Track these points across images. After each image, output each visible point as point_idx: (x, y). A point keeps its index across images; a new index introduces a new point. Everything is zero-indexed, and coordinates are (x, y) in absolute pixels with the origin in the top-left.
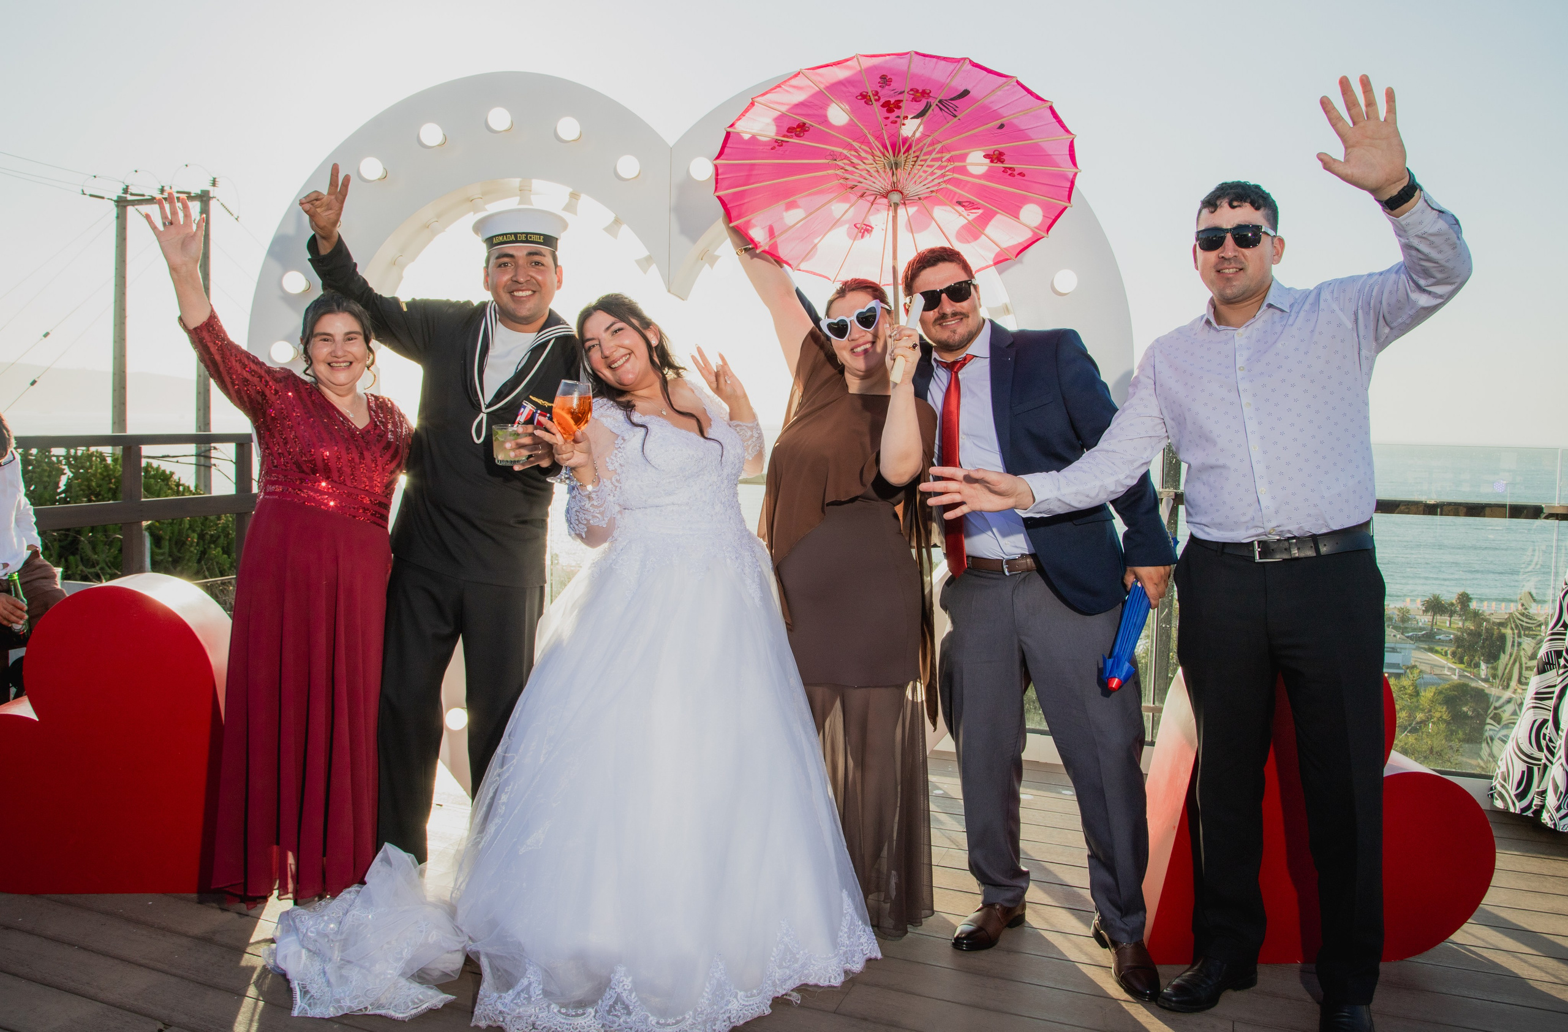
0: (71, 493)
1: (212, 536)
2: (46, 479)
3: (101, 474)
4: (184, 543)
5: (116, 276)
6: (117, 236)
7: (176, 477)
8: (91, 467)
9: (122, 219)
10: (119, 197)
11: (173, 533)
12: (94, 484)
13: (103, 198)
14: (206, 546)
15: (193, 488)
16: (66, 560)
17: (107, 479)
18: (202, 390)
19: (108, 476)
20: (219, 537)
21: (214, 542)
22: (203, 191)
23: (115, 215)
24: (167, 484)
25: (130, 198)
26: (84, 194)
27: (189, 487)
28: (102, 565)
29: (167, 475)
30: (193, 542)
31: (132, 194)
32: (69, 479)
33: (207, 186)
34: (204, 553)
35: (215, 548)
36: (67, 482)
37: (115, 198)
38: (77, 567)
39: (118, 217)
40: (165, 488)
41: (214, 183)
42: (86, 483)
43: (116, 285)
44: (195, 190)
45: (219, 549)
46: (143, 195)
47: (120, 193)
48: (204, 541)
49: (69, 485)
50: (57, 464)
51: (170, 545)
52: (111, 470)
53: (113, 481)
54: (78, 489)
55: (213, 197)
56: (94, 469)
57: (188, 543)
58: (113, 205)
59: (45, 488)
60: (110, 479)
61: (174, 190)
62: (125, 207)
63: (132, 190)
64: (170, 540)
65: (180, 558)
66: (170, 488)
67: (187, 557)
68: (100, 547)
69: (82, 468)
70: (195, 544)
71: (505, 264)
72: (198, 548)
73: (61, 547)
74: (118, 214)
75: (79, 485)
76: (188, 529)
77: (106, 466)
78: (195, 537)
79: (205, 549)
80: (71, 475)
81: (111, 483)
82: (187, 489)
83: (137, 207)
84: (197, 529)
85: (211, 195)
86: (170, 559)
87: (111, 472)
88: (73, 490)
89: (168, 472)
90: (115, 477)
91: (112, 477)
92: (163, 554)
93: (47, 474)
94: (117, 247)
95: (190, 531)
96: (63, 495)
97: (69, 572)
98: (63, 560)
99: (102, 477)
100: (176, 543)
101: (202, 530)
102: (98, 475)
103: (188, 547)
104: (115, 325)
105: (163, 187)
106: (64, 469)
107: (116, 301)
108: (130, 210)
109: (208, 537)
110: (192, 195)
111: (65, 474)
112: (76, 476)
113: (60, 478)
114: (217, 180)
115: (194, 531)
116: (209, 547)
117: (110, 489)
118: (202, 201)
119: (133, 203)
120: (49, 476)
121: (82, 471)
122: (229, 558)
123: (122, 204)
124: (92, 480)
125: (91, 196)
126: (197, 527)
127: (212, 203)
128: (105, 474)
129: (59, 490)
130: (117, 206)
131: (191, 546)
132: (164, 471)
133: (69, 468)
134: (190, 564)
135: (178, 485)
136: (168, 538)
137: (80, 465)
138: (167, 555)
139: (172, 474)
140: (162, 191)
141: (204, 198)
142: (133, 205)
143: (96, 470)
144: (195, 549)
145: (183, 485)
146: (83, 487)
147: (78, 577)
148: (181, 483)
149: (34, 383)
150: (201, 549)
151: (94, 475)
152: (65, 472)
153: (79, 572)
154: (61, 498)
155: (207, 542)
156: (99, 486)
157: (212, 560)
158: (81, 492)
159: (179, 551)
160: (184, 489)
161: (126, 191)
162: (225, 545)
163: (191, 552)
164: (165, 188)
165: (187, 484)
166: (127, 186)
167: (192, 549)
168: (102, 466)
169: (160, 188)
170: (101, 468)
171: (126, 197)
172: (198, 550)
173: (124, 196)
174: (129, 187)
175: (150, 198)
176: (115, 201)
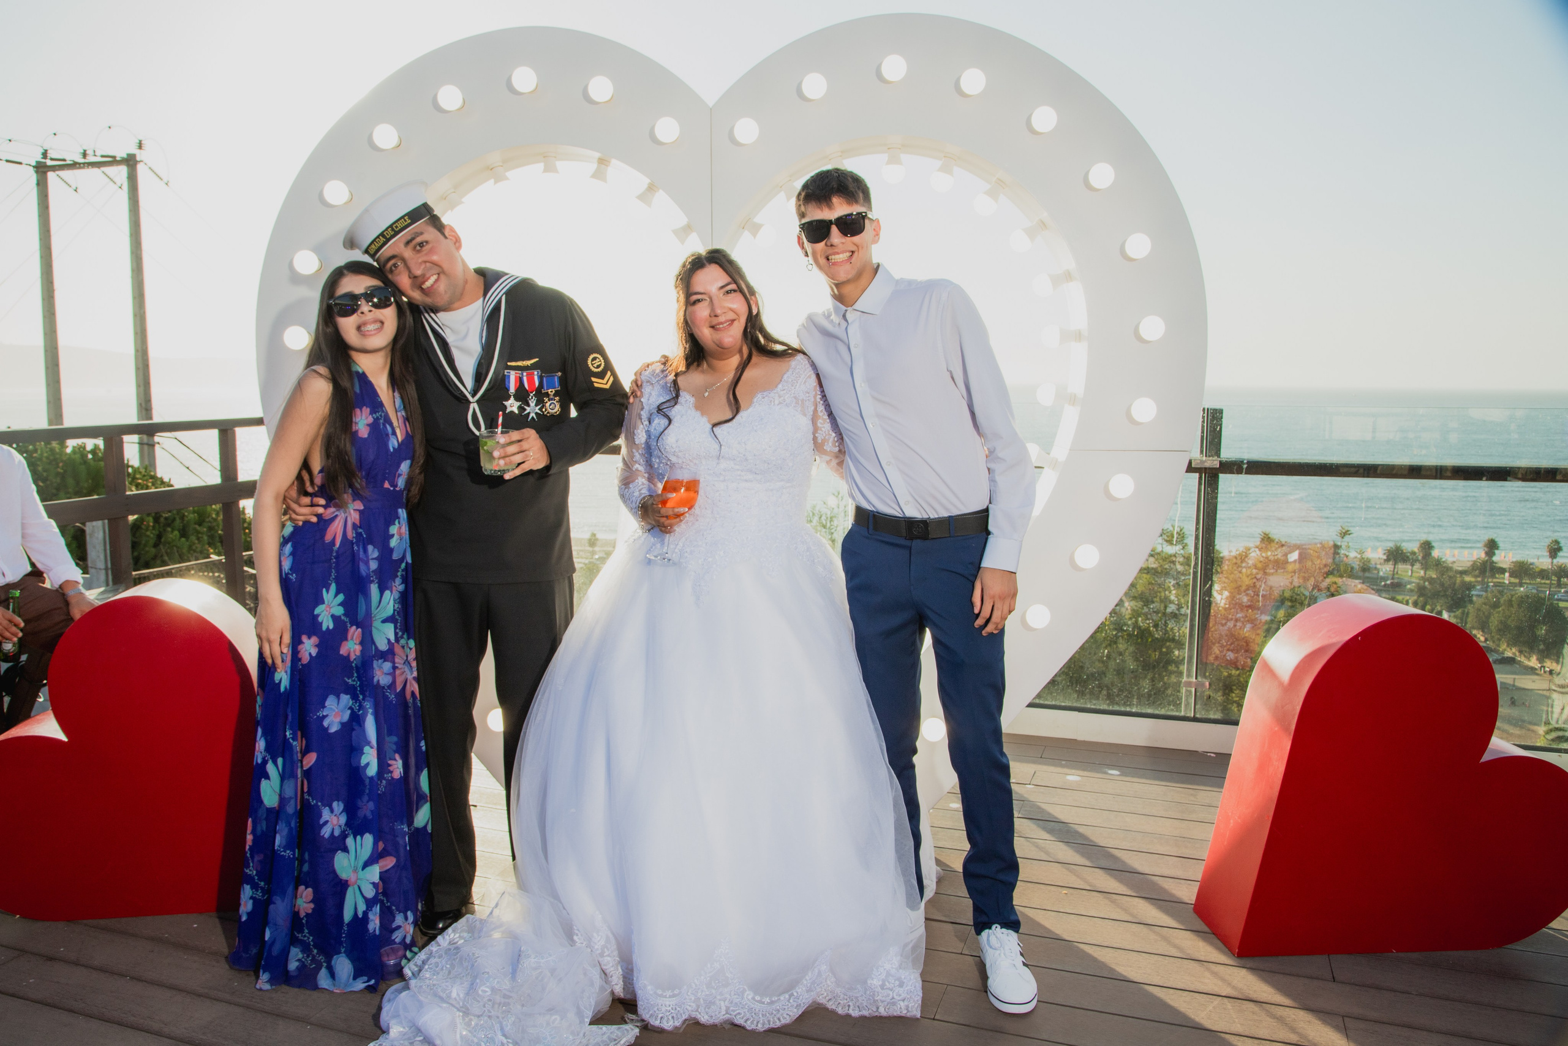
1: (166, 519)
3: (47, 458)
4: (139, 527)
5: (40, 249)
6: (39, 204)
8: (36, 451)
9: (42, 185)
10: (37, 162)
12: (40, 468)
13: (20, 163)
14: (161, 530)
15: (140, 469)
17: (54, 463)
18: (141, 366)
19: (55, 460)
20: (174, 520)
21: (169, 525)
22: (129, 155)
23: (35, 182)
25: (49, 163)
27: (137, 468)
30: (149, 526)
31: (52, 159)
33: (133, 150)
34: (159, 536)
35: (172, 532)
37: (34, 164)
39: (38, 184)
41: (140, 146)
43: (42, 256)
44: (121, 154)
45: (176, 533)
46: (64, 160)
47: (39, 158)
48: (159, 523)
53: (61, 465)
55: (141, 161)
56: (39, 452)
57: (143, 527)
58: (32, 171)
60: (57, 464)
61: (99, 153)
62: (45, 173)
63: (51, 154)
67: (143, 542)
70: (151, 528)
72: (154, 532)
74: (38, 181)
77: (52, 450)
78: (151, 519)
79: (160, 532)
81: (58, 467)
82: (136, 470)
83: (58, 172)
85: (138, 159)
87: (58, 456)
90: (62, 461)
91: (58, 461)
94: (40, 216)
99: (48, 462)
102: (44, 459)
103: (143, 531)
104: (43, 299)
105: (85, 151)
107: (42, 276)
108: (51, 175)
109: (162, 520)
110: (118, 159)
114: (143, 143)
116: (165, 530)
117: (58, 474)
118: (128, 166)
119: (54, 168)
122: (187, 541)
123: (42, 169)
124: (38, 465)
125: (8, 161)
127: (140, 168)
128: (52, 458)
130: (37, 172)
131: (147, 530)
134: (147, 549)
135: (128, 466)
140: (85, 155)
141: (130, 162)
142: (54, 171)
143: (42, 454)
144: (152, 533)
145: (132, 467)
148: (130, 464)
150: (157, 532)
151: (40, 459)
155: (162, 525)
156: (45, 470)
157: (169, 543)
160: (134, 470)
161: (45, 155)
162: (181, 527)
163: (148, 536)
164: (87, 152)
165: (135, 465)
166: (46, 151)
167: (148, 533)
168: (48, 450)
169: (82, 151)
170: (47, 452)
171: (45, 163)
172: (154, 534)
173: (44, 160)
174: (48, 152)
175: (72, 162)
176: (33, 167)
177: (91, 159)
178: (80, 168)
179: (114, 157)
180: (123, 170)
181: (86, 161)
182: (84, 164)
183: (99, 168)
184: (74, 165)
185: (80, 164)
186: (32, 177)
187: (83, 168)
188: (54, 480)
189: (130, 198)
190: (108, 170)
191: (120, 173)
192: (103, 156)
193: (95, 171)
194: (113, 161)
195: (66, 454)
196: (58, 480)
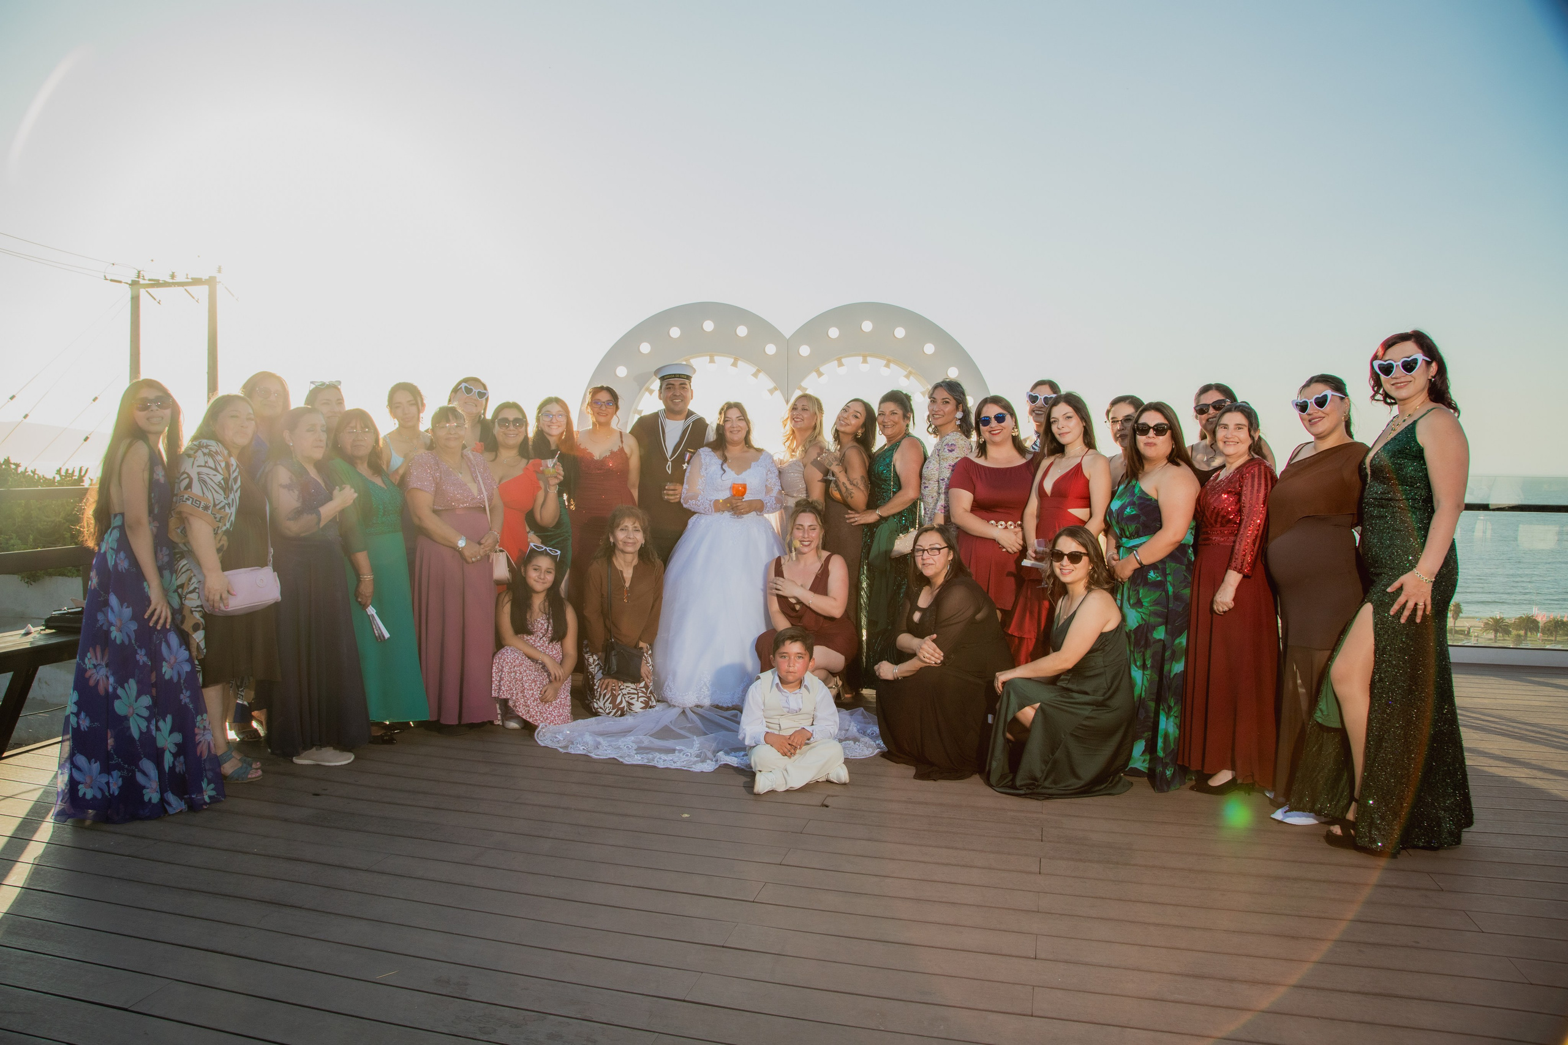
6: (132, 315)
9: (135, 299)
10: (132, 281)
13: (120, 282)
22: (210, 277)
23: (129, 296)
25: (142, 282)
26: (107, 279)
31: (145, 279)
33: (212, 273)
37: (130, 282)
39: (132, 299)
41: (219, 271)
44: (205, 277)
46: (155, 280)
47: (134, 277)
55: (220, 282)
58: (128, 288)
61: (185, 275)
62: (138, 290)
71: (670, 388)
74: (132, 295)
83: (148, 289)
85: (218, 281)
94: (132, 323)
105: (173, 273)
108: (142, 291)
110: (202, 280)
114: (221, 267)
118: (209, 286)
119: (145, 286)
123: (135, 287)
125: (112, 280)
127: (219, 287)
130: (132, 289)
140: (173, 276)
141: (211, 282)
142: (145, 288)
161: (139, 276)
164: (175, 274)
166: (140, 272)
169: (171, 273)
171: (138, 281)
173: (137, 279)
174: (142, 273)
175: (161, 282)
176: (130, 285)
177: (177, 280)
178: (168, 286)
179: (198, 279)
180: (205, 289)
181: (174, 281)
182: (172, 283)
183: (183, 286)
185: (168, 283)
186: (126, 292)
187: (171, 286)
189: (209, 311)
190: (191, 289)
191: (202, 291)
192: (187, 278)
193: (181, 289)
194: (196, 282)
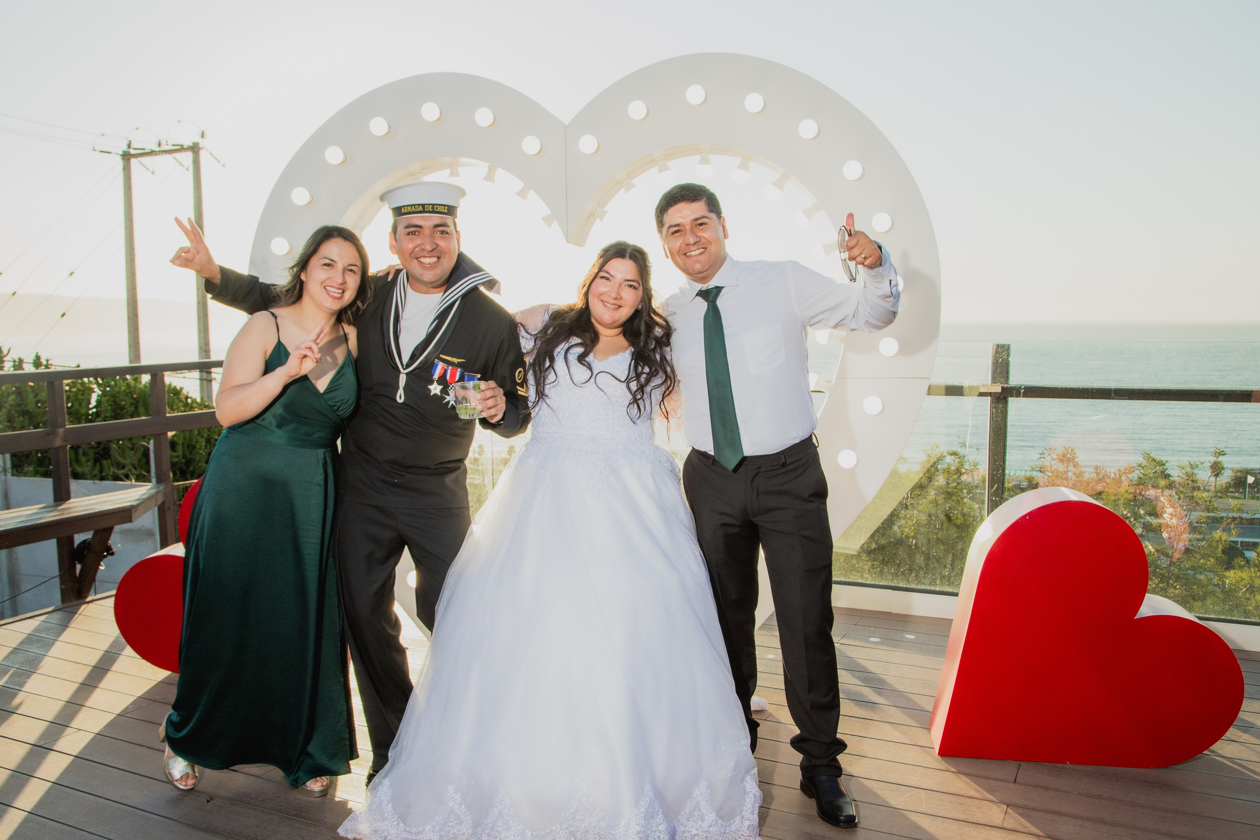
0: (101, 408)
2: (80, 397)
3: (124, 391)
4: (194, 447)
5: (125, 222)
6: (124, 185)
7: (185, 392)
8: (116, 385)
9: (127, 169)
10: (124, 152)
11: (185, 439)
12: (119, 399)
13: (111, 153)
15: (199, 400)
16: (101, 464)
17: (129, 395)
18: (202, 315)
19: (130, 392)
22: (194, 143)
23: (122, 167)
24: (178, 398)
25: (132, 152)
26: (95, 150)
27: (196, 400)
28: (130, 467)
29: (177, 390)
30: (202, 446)
31: (134, 149)
32: (98, 396)
33: (197, 139)
36: (97, 399)
37: (121, 153)
38: (109, 469)
39: (124, 169)
40: (177, 401)
41: (203, 137)
42: (112, 399)
43: (126, 228)
44: (187, 143)
46: (144, 149)
47: (125, 148)
49: (99, 402)
50: (88, 384)
51: (183, 447)
52: (133, 387)
53: (135, 396)
54: (107, 404)
55: (203, 148)
57: (198, 447)
58: (119, 158)
59: (80, 405)
60: (132, 396)
61: (171, 142)
62: (129, 160)
63: (133, 146)
64: (183, 444)
65: (191, 459)
66: (180, 401)
67: (197, 459)
68: (128, 452)
69: (109, 386)
70: (203, 448)
71: (413, 233)
73: (96, 453)
74: (124, 166)
75: (107, 401)
76: (197, 435)
77: (128, 385)
78: (203, 442)
80: (100, 393)
81: (132, 398)
82: (194, 401)
83: (139, 159)
84: (204, 435)
85: (201, 146)
86: (184, 461)
87: (132, 390)
88: (103, 406)
89: (178, 388)
90: (135, 393)
91: (133, 393)
92: (178, 456)
93: (81, 393)
94: (125, 194)
95: (199, 437)
96: (95, 410)
97: (104, 474)
98: (98, 464)
99: (125, 394)
100: (188, 447)
101: (208, 435)
102: (122, 392)
103: (197, 450)
104: (127, 262)
105: (160, 141)
106: (94, 389)
107: (126, 242)
108: (133, 161)
110: (185, 147)
111: (94, 392)
112: (104, 393)
113: (91, 395)
114: (204, 132)
115: (202, 436)
117: (132, 403)
118: (193, 152)
119: (136, 156)
120: (83, 395)
121: (108, 389)
123: (127, 157)
125: (101, 151)
126: (205, 433)
127: (202, 153)
128: (128, 391)
129: (91, 406)
130: (123, 159)
131: (200, 449)
132: (175, 387)
133: (98, 387)
135: (187, 398)
136: (181, 442)
137: (107, 384)
138: (181, 457)
139: (182, 389)
140: (160, 145)
141: (195, 149)
142: (136, 158)
143: (120, 387)
144: (204, 452)
145: (191, 398)
146: (111, 403)
147: (110, 477)
148: (189, 396)
149: (63, 315)
152: (95, 390)
153: (111, 474)
154: (93, 413)
156: (123, 401)
158: (109, 407)
159: (190, 453)
160: (192, 401)
161: (129, 146)
163: (201, 454)
164: (162, 142)
165: (194, 397)
166: (130, 141)
167: (201, 452)
168: (125, 384)
169: (158, 142)
170: (124, 386)
171: (129, 152)
172: (205, 452)
173: (128, 150)
174: (132, 142)
175: (149, 151)
176: (121, 155)
177: (164, 147)
178: (156, 155)
179: (182, 146)
180: (189, 155)
181: (161, 149)
182: (159, 151)
183: (171, 154)
184: (152, 153)
185: (155, 152)
186: (120, 163)
187: (158, 155)
188: (129, 409)
189: (194, 179)
190: (177, 156)
191: (187, 158)
192: (173, 145)
193: (167, 157)
194: (182, 149)
195: (140, 389)
196: (133, 409)
